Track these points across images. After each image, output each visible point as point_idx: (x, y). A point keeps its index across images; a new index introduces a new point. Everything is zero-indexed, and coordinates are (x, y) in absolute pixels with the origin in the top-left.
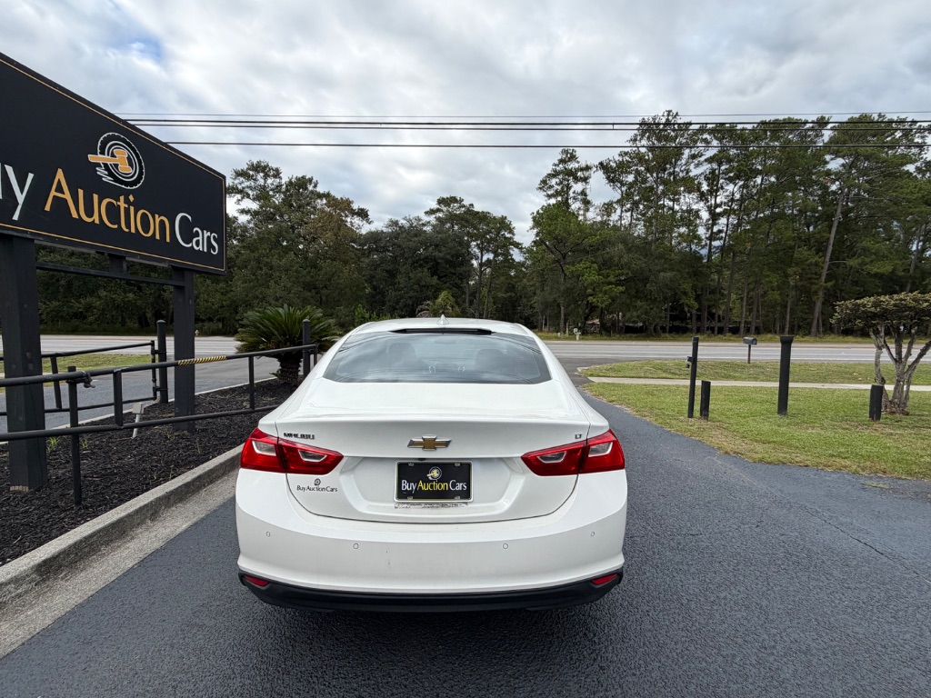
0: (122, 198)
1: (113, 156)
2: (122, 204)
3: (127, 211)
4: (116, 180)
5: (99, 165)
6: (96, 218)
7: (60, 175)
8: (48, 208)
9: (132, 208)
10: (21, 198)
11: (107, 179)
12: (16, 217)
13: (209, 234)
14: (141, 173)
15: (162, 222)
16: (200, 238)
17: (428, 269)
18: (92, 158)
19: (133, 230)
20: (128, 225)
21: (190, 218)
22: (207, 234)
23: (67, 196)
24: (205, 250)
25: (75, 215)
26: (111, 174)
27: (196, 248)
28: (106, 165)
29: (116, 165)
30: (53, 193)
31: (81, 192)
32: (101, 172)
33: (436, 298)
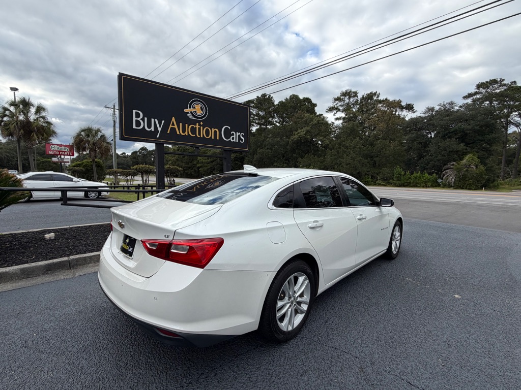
0: (197, 124)
1: (194, 108)
2: (197, 126)
3: (199, 129)
4: (195, 117)
5: (188, 113)
6: (186, 133)
7: (173, 119)
8: (168, 132)
9: (202, 127)
10: (160, 130)
11: (192, 118)
12: (158, 137)
13: (239, 134)
14: (206, 112)
15: (215, 132)
16: (235, 136)
17: (456, 139)
18: (185, 111)
19: (202, 136)
20: (200, 134)
21: (229, 128)
22: (238, 134)
23: (176, 126)
24: (237, 141)
25: (178, 133)
26: (193, 115)
27: (232, 141)
28: (191, 112)
29: (196, 112)
30: (171, 126)
31: (181, 124)
32: (189, 115)
33: (462, 159)
